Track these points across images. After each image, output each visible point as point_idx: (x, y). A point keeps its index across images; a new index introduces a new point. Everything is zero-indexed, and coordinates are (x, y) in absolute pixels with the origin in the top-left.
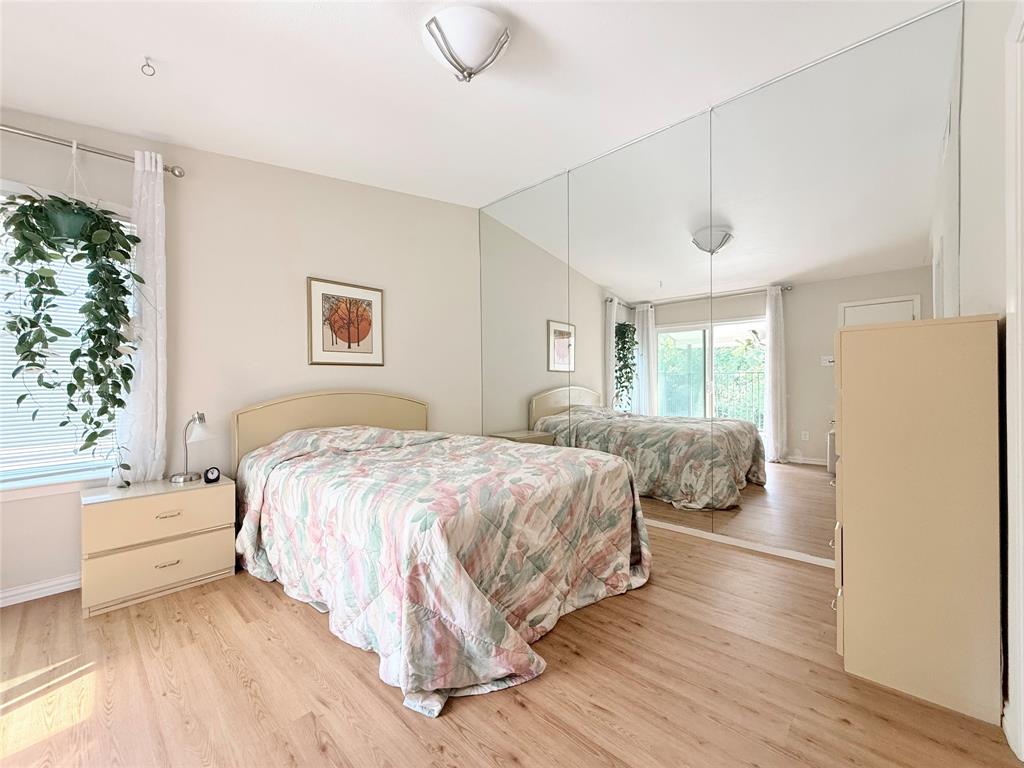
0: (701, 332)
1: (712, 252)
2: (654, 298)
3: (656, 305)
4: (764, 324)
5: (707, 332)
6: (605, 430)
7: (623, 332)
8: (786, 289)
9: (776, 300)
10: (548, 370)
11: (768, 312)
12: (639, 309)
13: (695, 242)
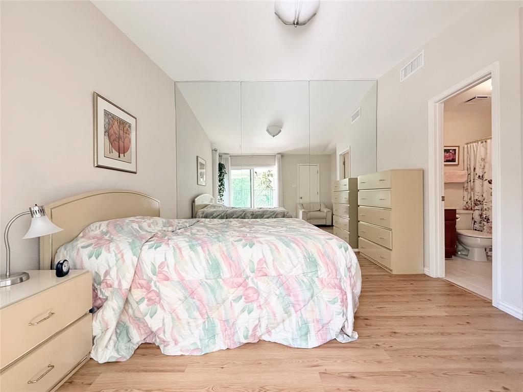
0: (249, 170)
1: (274, 136)
2: (232, 152)
3: (232, 156)
4: (275, 169)
5: (252, 170)
6: (242, 214)
7: (221, 167)
8: (282, 156)
9: (279, 160)
10: (198, 184)
11: (276, 164)
12: (224, 156)
13: (268, 130)
